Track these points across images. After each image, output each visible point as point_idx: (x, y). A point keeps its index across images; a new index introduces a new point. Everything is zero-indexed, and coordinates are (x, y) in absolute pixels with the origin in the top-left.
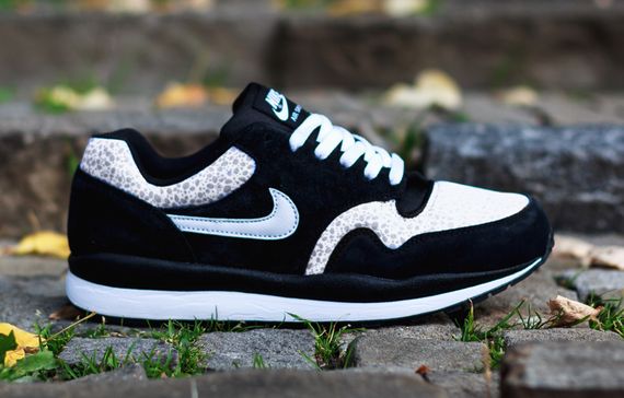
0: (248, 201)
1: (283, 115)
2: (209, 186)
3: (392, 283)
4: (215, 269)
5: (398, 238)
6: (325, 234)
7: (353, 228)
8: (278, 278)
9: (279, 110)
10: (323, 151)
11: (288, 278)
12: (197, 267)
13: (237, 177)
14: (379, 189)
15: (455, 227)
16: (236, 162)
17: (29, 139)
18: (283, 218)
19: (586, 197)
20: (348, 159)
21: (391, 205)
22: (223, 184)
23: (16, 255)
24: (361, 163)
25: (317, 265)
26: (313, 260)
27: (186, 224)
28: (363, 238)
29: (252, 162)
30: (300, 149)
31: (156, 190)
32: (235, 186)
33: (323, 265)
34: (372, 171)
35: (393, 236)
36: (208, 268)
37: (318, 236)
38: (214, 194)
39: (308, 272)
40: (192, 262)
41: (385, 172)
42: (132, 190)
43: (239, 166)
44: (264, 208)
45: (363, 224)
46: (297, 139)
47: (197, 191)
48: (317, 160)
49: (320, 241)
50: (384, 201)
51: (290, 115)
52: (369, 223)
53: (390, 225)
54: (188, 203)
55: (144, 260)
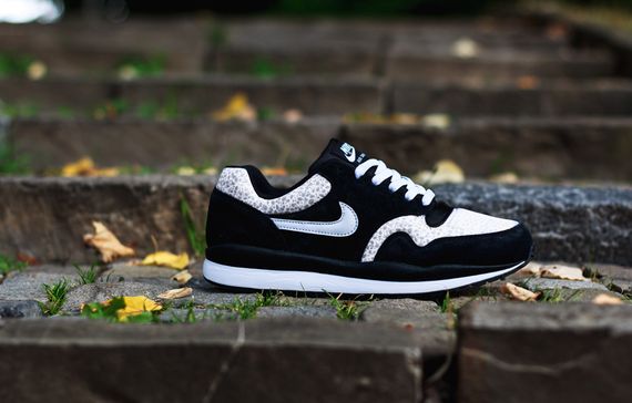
0: (324, 210)
1: (352, 159)
2: (300, 199)
3: (420, 269)
4: (301, 256)
5: (425, 240)
6: (375, 235)
7: (394, 231)
8: (342, 263)
9: (349, 155)
10: (378, 179)
11: (350, 264)
12: (288, 254)
13: (318, 193)
14: (415, 207)
15: (465, 234)
16: (318, 183)
17: (154, 189)
18: (348, 222)
19: (543, 235)
20: (395, 186)
21: (422, 219)
22: (309, 198)
23: (141, 265)
24: (404, 189)
25: (369, 255)
26: (367, 252)
27: (282, 224)
28: (401, 238)
29: (329, 184)
30: (362, 177)
31: (264, 201)
32: (316, 200)
33: (373, 256)
34: (410, 195)
35: (422, 238)
36: (295, 255)
37: (372, 236)
38: (302, 205)
39: (363, 260)
40: (286, 250)
41: (419, 197)
42: (248, 201)
43: (319, 186)
44: (335, 215)
45: (402, 229)
46: (360, 171)
47: (291, 202)
48: (373, 185)
49: (372, 239)
50: (418, 215)
51: (357, 158)
52: (406, 229)
53: (420, 231)
54: (285, 210)
55: (253, 248)
